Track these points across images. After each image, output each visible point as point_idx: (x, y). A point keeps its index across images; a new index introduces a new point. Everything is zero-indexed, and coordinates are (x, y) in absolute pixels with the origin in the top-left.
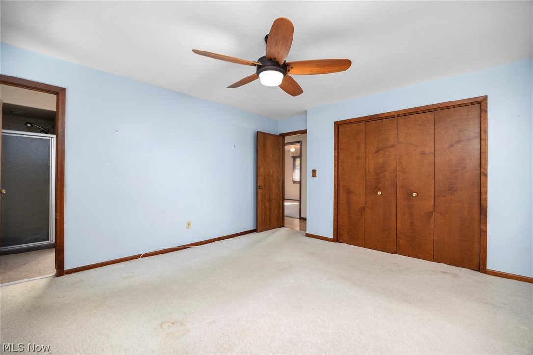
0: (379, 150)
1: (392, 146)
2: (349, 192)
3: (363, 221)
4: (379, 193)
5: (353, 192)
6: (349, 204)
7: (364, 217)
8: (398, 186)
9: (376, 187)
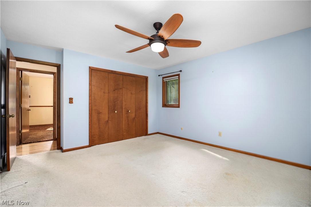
0: (115, 90)
1: (121, 89)
2: (99, 113)
3: (107, 128)
4: (116, 112)
5: (101, 113)
6: (99, 120)
7: (107, 126)
8: (123, 108)
9: (114, 109)
